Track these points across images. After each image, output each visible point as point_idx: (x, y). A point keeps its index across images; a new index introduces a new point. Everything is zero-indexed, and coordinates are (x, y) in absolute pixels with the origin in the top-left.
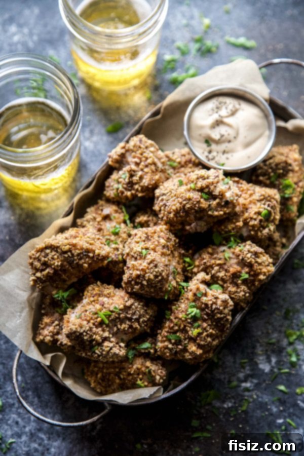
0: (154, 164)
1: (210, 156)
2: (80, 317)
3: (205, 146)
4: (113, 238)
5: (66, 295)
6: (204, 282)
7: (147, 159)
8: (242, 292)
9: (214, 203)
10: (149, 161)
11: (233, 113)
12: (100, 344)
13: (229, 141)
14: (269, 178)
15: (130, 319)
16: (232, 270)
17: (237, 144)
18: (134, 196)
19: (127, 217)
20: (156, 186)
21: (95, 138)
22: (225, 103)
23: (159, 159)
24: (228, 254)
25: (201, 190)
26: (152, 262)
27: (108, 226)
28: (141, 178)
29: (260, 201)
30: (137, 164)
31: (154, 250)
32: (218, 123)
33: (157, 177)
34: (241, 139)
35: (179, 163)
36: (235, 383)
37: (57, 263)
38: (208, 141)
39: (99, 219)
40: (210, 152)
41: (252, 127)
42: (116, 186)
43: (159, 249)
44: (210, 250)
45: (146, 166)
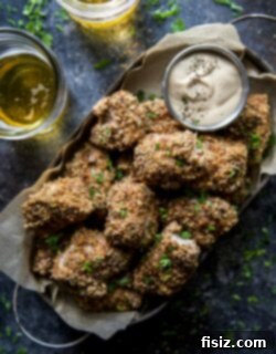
0: (134, 123)
1: (187, 113)
2: (67, 265)
3: (181, 103)
4: (97, 186)
5: (55, 239)
6: (176, 232)
7: (128, 118)
8: (209, 239)
9: (188, 168)
10: (130, 121)
11: (210, 72)
12: (85, 288)
13: (205, 100)
14: (239, 130)
15: (110, 266)
16: (201, 222)
17: (212, 103)
18: (116, 150)
19: (110, 164)
20: (135, 143)
21: (84, 75)
22: (203, 61)
23: (139, 115)
24: (198, 207)
25: (176, 158)
26: (129, 225)
27: (94, 172)
28: (122, 136)
29: (229, 161)
30: (119, 122)
31: (132, 211)
32: (196, 82)
33: (136, 135)
34: (216, 97)
35: (158, 115)
36: (198, 294)
37: (46, 217)
38: (185, 99)
39: (85, 166)
40: (186, 109)
41: (227, 85)
42: (100, 137)
43: (136, 210)
44: (182, 202)
45: (127, 125)
